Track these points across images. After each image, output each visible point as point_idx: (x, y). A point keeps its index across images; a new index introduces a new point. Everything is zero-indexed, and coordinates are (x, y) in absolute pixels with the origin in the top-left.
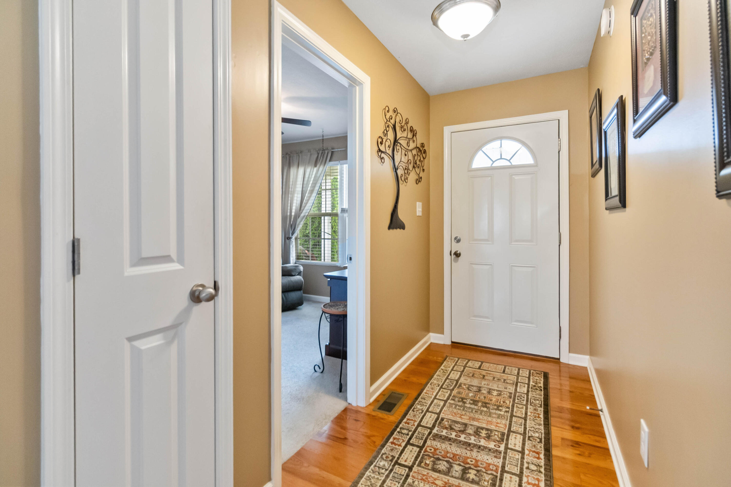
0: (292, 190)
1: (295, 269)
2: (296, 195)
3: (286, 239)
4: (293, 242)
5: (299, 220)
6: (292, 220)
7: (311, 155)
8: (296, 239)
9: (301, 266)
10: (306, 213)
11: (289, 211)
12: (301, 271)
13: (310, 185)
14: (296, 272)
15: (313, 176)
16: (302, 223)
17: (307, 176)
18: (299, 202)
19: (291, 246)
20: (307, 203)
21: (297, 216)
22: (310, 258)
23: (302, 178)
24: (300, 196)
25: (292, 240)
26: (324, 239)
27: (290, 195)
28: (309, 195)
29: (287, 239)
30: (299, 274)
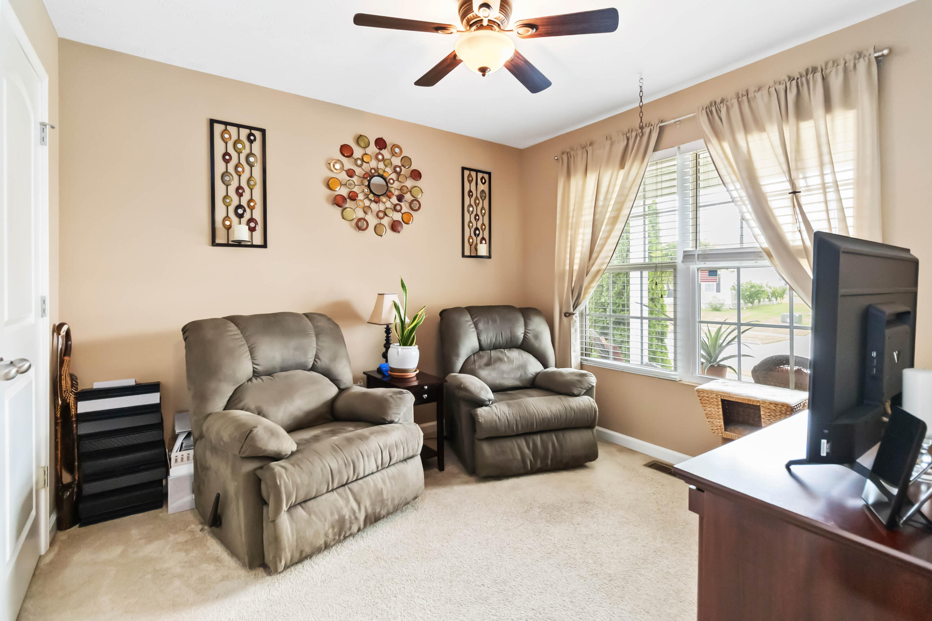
0: (574, 219)
1: (580, 381)
2: (581, 230)
3: (563, 315)
4: (575, 321)
5: (587, 280)
6: (574, 279)
7: (612, 144)
8: (581, 315)
9: (593, 375)
10: (602, 264)
11: (568, 262)
12: (593, 386)
13: (610, 209)
14: (582, 388)
15: (617, 189)
16: (595, 285)
17: (603, 190)
18: (587, 243)
19: (573, 330)
20: (603, 245)
21: (585, 271)
22: (611, 356)
23: (593, 194)
24: (590, 230)
25: (574, 317)
26: (642, 318)
27: (569, 232)
28: (609, 228)
29: (565, 316)
30: (589, 392)
